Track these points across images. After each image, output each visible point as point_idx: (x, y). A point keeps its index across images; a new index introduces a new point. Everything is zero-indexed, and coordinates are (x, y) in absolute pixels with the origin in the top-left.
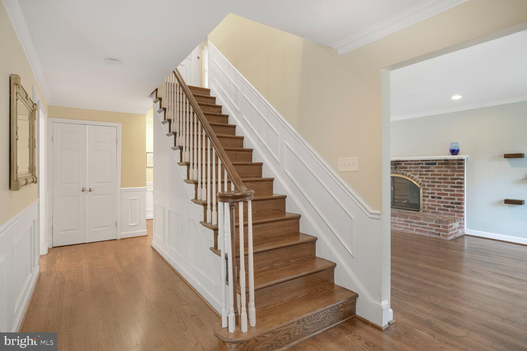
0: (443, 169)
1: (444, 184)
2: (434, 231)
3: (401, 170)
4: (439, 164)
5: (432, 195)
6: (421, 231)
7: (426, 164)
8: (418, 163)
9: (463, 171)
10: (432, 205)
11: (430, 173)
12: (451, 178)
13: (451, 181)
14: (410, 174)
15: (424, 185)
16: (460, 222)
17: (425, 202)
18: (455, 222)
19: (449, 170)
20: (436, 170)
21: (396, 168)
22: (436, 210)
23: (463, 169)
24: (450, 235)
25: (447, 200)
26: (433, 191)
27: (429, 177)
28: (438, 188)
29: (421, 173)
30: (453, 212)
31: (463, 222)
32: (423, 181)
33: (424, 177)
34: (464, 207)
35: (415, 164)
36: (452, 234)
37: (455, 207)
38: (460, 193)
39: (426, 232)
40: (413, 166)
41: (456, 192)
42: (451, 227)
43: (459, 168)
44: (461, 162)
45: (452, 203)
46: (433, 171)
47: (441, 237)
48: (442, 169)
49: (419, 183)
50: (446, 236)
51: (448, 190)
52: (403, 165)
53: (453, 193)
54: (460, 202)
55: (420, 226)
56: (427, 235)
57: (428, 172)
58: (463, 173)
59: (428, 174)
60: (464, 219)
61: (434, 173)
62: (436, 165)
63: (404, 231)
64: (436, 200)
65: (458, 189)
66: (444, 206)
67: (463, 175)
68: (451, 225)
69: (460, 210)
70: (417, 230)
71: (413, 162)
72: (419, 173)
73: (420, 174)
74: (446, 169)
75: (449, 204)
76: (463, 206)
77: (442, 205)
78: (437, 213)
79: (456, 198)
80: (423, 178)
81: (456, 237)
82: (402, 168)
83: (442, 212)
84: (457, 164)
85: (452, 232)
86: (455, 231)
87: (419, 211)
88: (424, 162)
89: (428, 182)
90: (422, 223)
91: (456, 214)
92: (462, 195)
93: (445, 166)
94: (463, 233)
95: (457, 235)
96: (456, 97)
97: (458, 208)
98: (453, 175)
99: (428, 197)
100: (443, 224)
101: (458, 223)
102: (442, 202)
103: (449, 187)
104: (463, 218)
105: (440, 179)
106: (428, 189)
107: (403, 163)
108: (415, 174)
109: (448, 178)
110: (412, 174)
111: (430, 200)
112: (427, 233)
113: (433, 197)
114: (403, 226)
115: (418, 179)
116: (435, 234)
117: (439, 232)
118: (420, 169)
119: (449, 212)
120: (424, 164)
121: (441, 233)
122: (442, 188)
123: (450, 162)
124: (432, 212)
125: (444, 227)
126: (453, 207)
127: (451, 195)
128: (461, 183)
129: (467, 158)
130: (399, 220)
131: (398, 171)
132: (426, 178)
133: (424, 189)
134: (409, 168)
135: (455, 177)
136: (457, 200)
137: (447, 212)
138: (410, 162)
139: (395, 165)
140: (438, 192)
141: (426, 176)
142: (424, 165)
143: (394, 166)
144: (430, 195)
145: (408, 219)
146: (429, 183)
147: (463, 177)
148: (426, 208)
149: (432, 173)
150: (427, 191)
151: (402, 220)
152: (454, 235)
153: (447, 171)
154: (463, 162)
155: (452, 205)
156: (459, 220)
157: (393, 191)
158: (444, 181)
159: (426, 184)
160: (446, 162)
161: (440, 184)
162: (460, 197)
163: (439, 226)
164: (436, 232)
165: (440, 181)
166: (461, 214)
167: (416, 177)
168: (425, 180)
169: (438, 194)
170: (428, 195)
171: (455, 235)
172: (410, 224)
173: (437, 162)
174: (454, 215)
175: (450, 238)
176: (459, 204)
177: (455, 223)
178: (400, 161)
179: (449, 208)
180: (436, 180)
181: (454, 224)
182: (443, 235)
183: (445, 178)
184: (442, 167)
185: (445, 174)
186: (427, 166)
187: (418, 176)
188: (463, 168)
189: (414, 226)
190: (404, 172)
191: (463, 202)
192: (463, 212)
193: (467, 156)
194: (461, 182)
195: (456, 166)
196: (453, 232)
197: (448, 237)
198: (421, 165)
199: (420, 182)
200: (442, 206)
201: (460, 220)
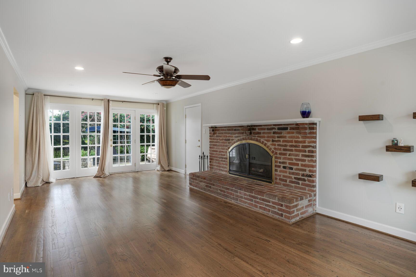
0: (295, 135)
1: (296, 153)
2: (276, 211)
3: (256, 136)
4: (291, 129)
5: (284, 165)
6: (265, 209)
7: (279, 129)
8: (270, 128)
9: (315, 138)
10: (284, 176)
11: (281, 139)
12: (302, 145)
13: (302, 149)
14: (263, 140)
15: (276, 153)
16: (309, 198)
17: (277, 173)
18: (302, 199)
19: (300, 136)
20: (288, 135)
21: (251, 133)
22: (288, 183)
23: (315, 135)
24: (293, 217)
25: (298, 172)
26: (285, 161)
27: (281, 144)
28: (290, 157)
29: (274, 139)
30: (304, 186)
31: (315, 198)
32: (275, 149)
33: (277, 143)
34: (316, 180)
35: (268, 129)
36: (298, 215)
37: (306, 179)
38: (311, 164)
39: (269, 211)
40: (266, 131)
41: (307, 163)
42: (296, 206)
43: (310, 133)
44: (312, 126)
45: (303, 175)
46: (285, 137)
47: (283, 218)
48: (293, 135)
49: (271, 151)
50: (289, 218)
51: (299, 160)
52: (257, 131)
53: (304, 163)
54: (311, 174)
55: (264, 203)
56: (270, 214)
57: (280, 138)
58: (314, 140)
59: (280, 141)
60: (315, 195)
61: (285, 139)
62: (288, 130)
63: (249, 207)
64: (288, 171)
65: (310, 159)
66: (295, 178)
67: (315, 142)
68: (295, 203)
69: (311, 184)
70: (261, 208)
71: (266, 127)
72: (271, 139)
73: (273, 141)
74: (298, 135)
75: (300, 177)
76: (314, 179)
77: (293, 176)
78: (288, 185)
79: (308, 169)
80: (275, 145)
81: (304, 218)
82: (257, 134)
83: (293, 185)
84: (308, 128)
85: (297, 213)
86: (302, 211)
87: (271, 183)
88: (276, 127)
89: (280, 149)
90: (265, 199)
91: (307, 188)
92: (313, 166)
93: (297, 131)
94: (314, 212)
95: (305, 216)
96: (296, 41)
97: (309, 181)
98: (304, 142)
99: (279, 167)
100: (285, 203)
101: (307, 200)
102: (293, 174)
103: (301, 155)
104: (315, 193)
105: (291, 146)
106: (280, 158)
107: (257, 128)
108: (268, 141)
109: (299, 145)
110: (265, 140)
111: (282, 170)
112: (271, 212)
113: (284, 167)
114: (248, 201)
115: (271, 147)
116: (278, 214)
117: (282, 213)
118: (272, 135)
119: (300, 186)
120: (276, 129)
121: (284, 214)
122: (293, 157)
123: (301, 126)
124: (284, 185)
125: (287, 207)
126: (304, 180)
127: (302, 165)
128: (312, 152)
129: (320, 122)
130: (245, 195)
131: (252, 137)
132: (278, 145)
133: (276, 158)
134: (263, 134)
135: (307, 144)
136: (308, 172)
137: (298, 185)
138: (263, 127)
139: (250, 130)
140: (290, 161)
141: (278, 143)
142: (277, 131)
143: (249, 132)
144: (282, 165)
145: (252, 193)
146: (281, 151)
147: (315, 145)
148: (278, 180)
149: (284, 139)
150: (279, 160)
151: (247, 194)
152: (300, 216)
153: (299, 138)
154: (315, 126)
155: (303, 177)
156: (308, 196)
157: (248, 159)
158: (295, 148)
159: (278, 152)
160: (297, 127)
161: (291, 153)
162: (312, 169)
163: (282, 205)
164: (278, 212)
165: (291, 148)
166: (312, 189)
167: (269, 144)
168: (277, 147)
169: (290, 164)
170: (280, 165)
171: (302, 216)
172: (254, 199)
173: (289, 127)
174: (305, 189)
175: (293, 220)
176: (310, 176)
177: (302, 201)
178: (254, 126)
179: (300, 181)
180: (288, 148)
181: (300, 202)
182: (286, 217)
183: (296, 145)
184: (293, 133)
185: (296, 141)
186: (279, 131)
187: (271, 143)
188: (315, 133)
189: (258, 202)
190: (258, 138)
191: (314, 174)
192: (314, 186)
193: (320, 119)
194: (313, 150)
195: (306, 131)
196: (299, 212)
197: (291, 219)
198: (274, 130)
199: (273, 149)
200: (293, 178)
201: (311, 196)
